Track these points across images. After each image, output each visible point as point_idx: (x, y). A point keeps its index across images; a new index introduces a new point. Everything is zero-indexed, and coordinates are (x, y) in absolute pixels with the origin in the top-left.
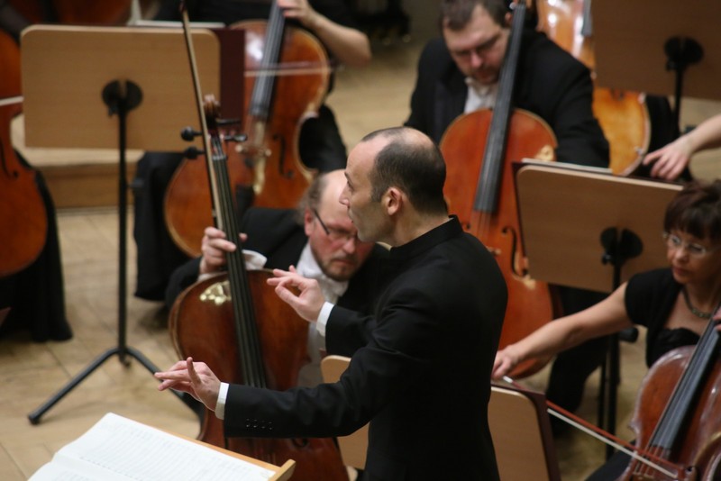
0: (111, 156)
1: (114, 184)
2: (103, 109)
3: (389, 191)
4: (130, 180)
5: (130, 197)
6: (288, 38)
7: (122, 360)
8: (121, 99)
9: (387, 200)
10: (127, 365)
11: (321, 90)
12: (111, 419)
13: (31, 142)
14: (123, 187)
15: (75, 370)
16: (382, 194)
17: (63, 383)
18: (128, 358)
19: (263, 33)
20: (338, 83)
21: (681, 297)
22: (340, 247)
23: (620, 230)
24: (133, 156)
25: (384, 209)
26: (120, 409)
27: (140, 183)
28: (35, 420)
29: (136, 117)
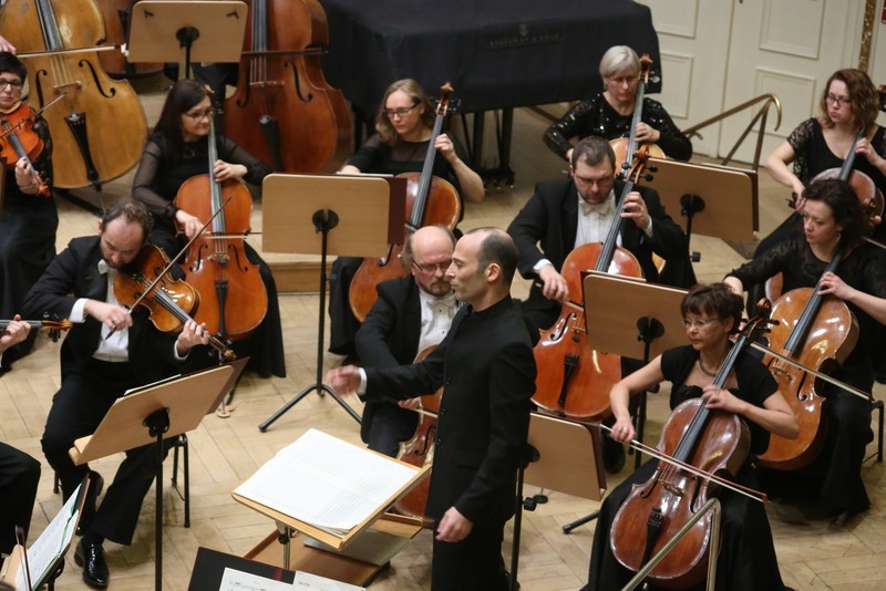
0: (317, 259)
1: (318, 276)
2: (313, 228)
3: (491, 265)
4: (328, 274)
5: (328, 286)
6: (434, 184)
7: (319, 392)
8: (325, 222)
9: (488, 272)
10: (323, 396)
11: (454, 219)
12: (313, 433)
13: (266, 248)
14: (324, 279)
15: (289, 398)
16: (485, 268)
17: (282, 406)
18: (323, 392)
19: (418, 181)
20: (466, 215)
21: (698, 363)
22: (433, 275)
23: (650, 319)
24: (331, 259)
25: (484, 277)
26: (318, 425)
27: (334, 277)
28: (264, 429)
29: (333, 233)
